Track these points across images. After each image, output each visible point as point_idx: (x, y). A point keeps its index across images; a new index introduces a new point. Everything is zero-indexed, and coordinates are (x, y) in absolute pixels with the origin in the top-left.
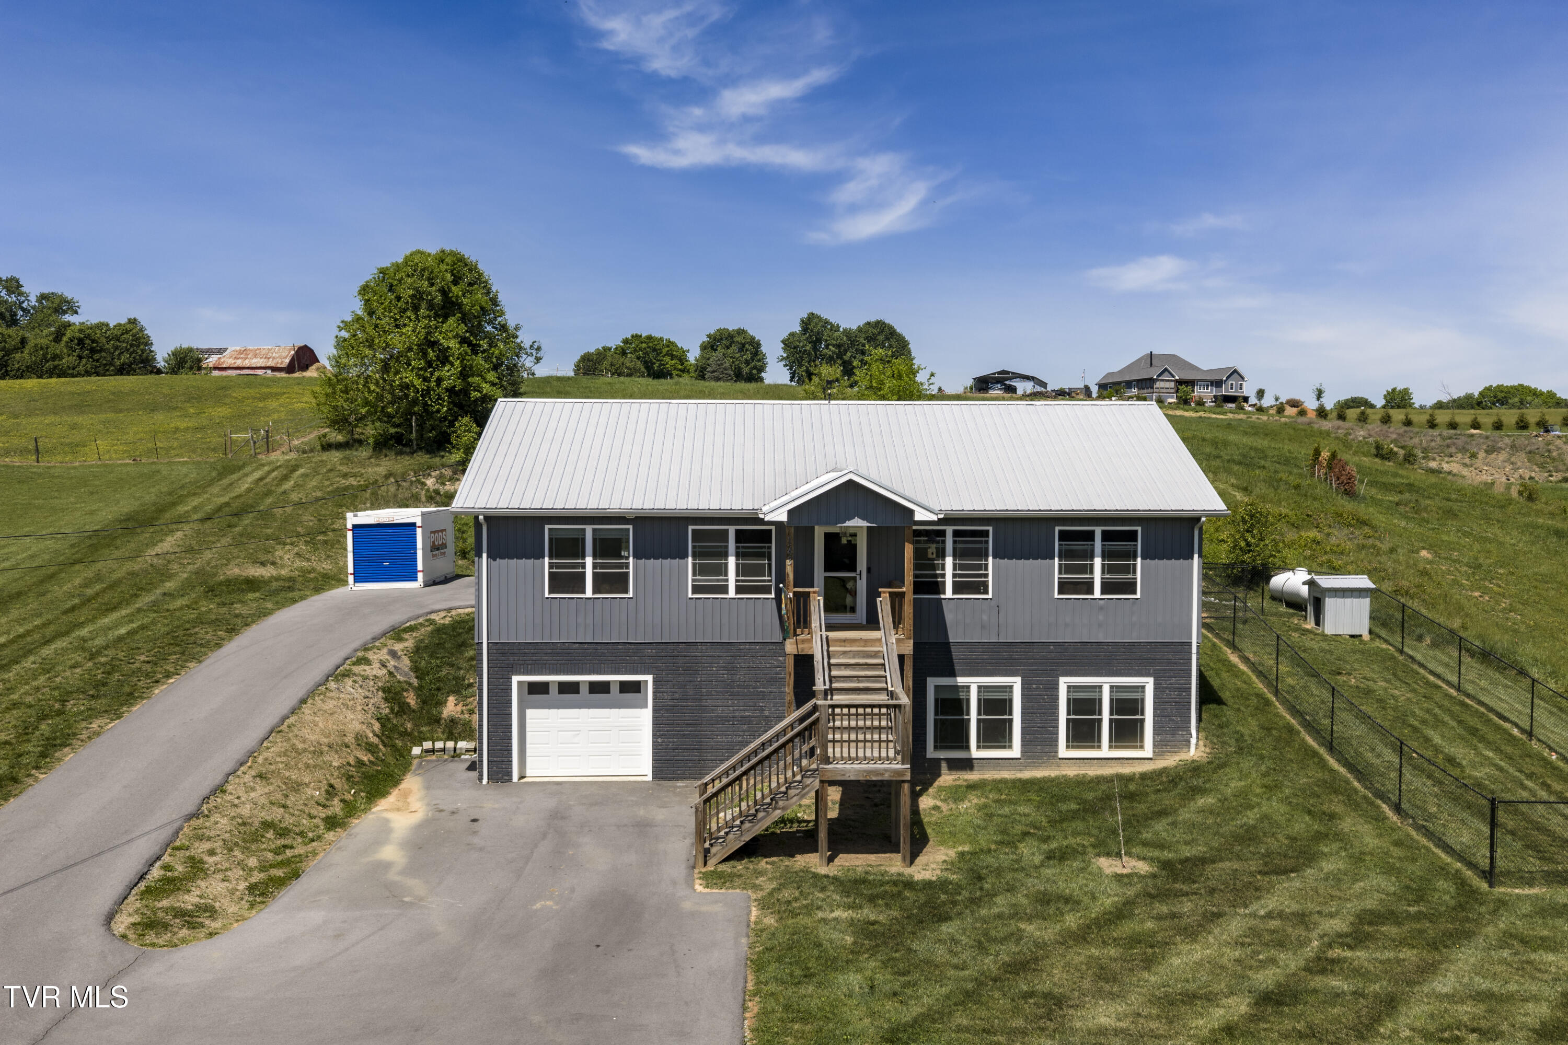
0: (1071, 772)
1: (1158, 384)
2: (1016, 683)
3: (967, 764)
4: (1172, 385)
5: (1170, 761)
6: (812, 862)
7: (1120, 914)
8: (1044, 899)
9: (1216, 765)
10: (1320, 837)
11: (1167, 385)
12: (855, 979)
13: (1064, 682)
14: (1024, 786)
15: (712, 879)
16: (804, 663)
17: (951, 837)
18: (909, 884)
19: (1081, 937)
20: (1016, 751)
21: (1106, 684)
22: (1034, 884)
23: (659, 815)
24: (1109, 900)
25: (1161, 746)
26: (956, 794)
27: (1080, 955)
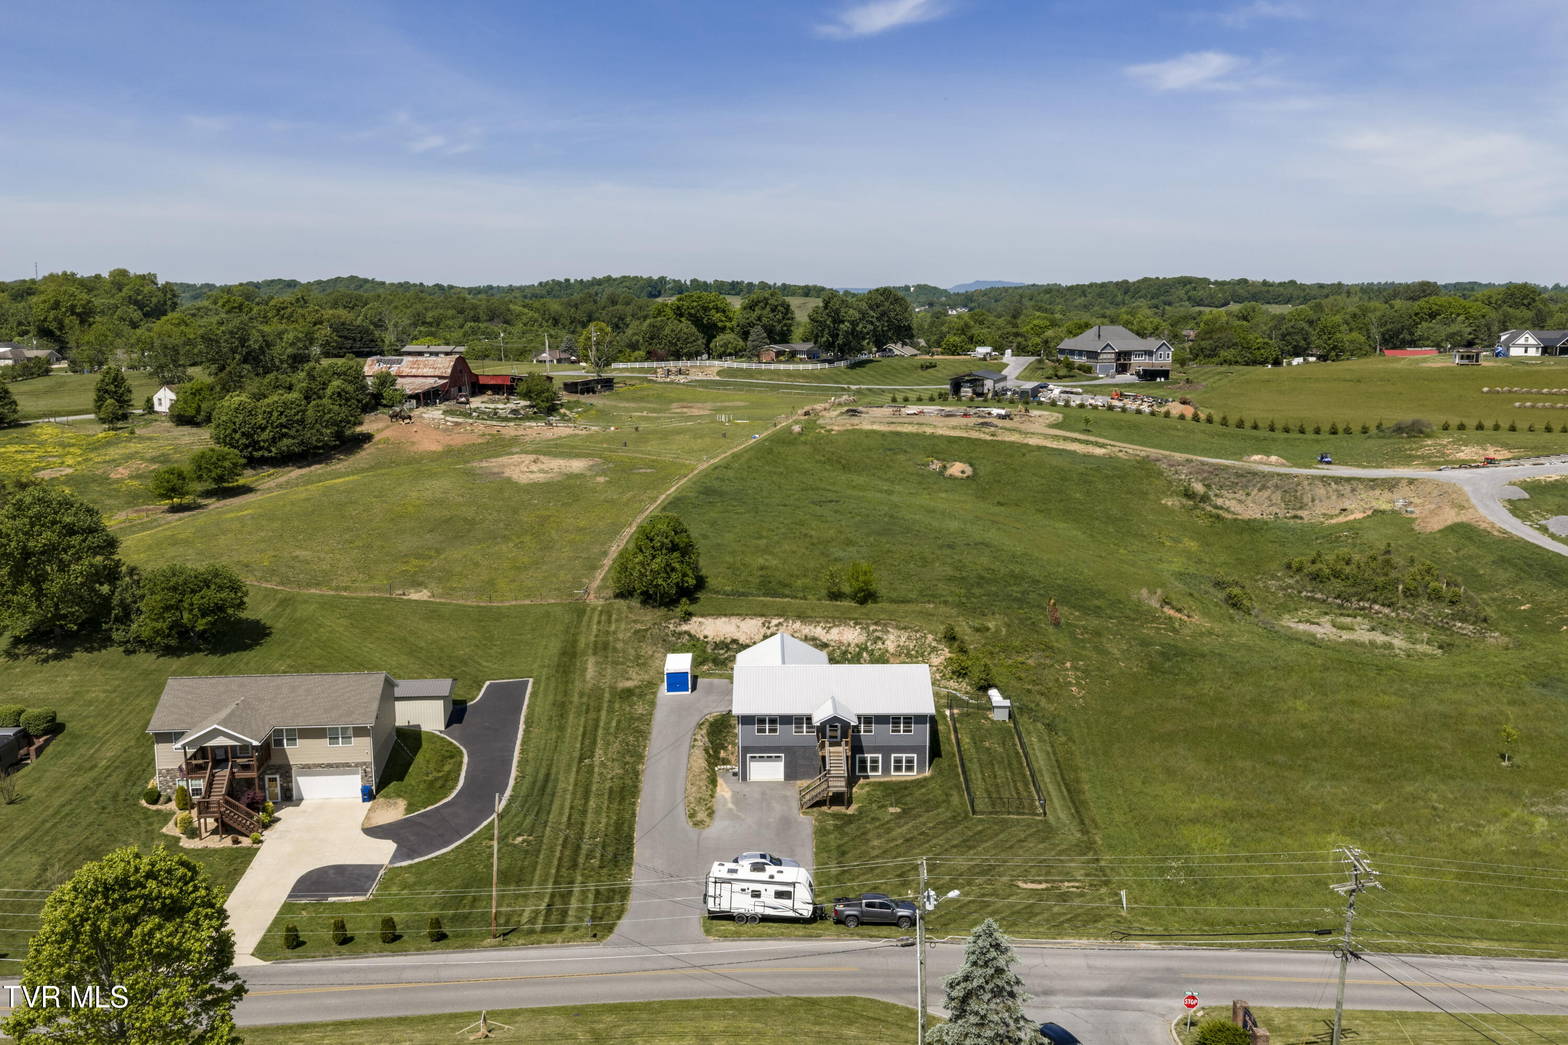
0: (894, 779)
1: (1101, 356)
2: (880, 756)
3: (867, 777)
4: (1113, 356)
5: (920, 776)
6: (824, 809)
7: (888, 822)
8: (873, 819)
9: (932, 778)
10: (944, 801)
11: (1109, 356)
12: (833, 836)
13: (893, 756)
14: (880, 784)
15: (804, 813)
16: (824, 758)
17: (858, 802)
18: (846, 815)
19: (878, 828)
20: (880, 773)
21: (904, 756)
22: (873, 815)
23: (788, 793)
24: (888, 818)
25: (919, 772)
26: (862, 787)
27: (876, 832)
